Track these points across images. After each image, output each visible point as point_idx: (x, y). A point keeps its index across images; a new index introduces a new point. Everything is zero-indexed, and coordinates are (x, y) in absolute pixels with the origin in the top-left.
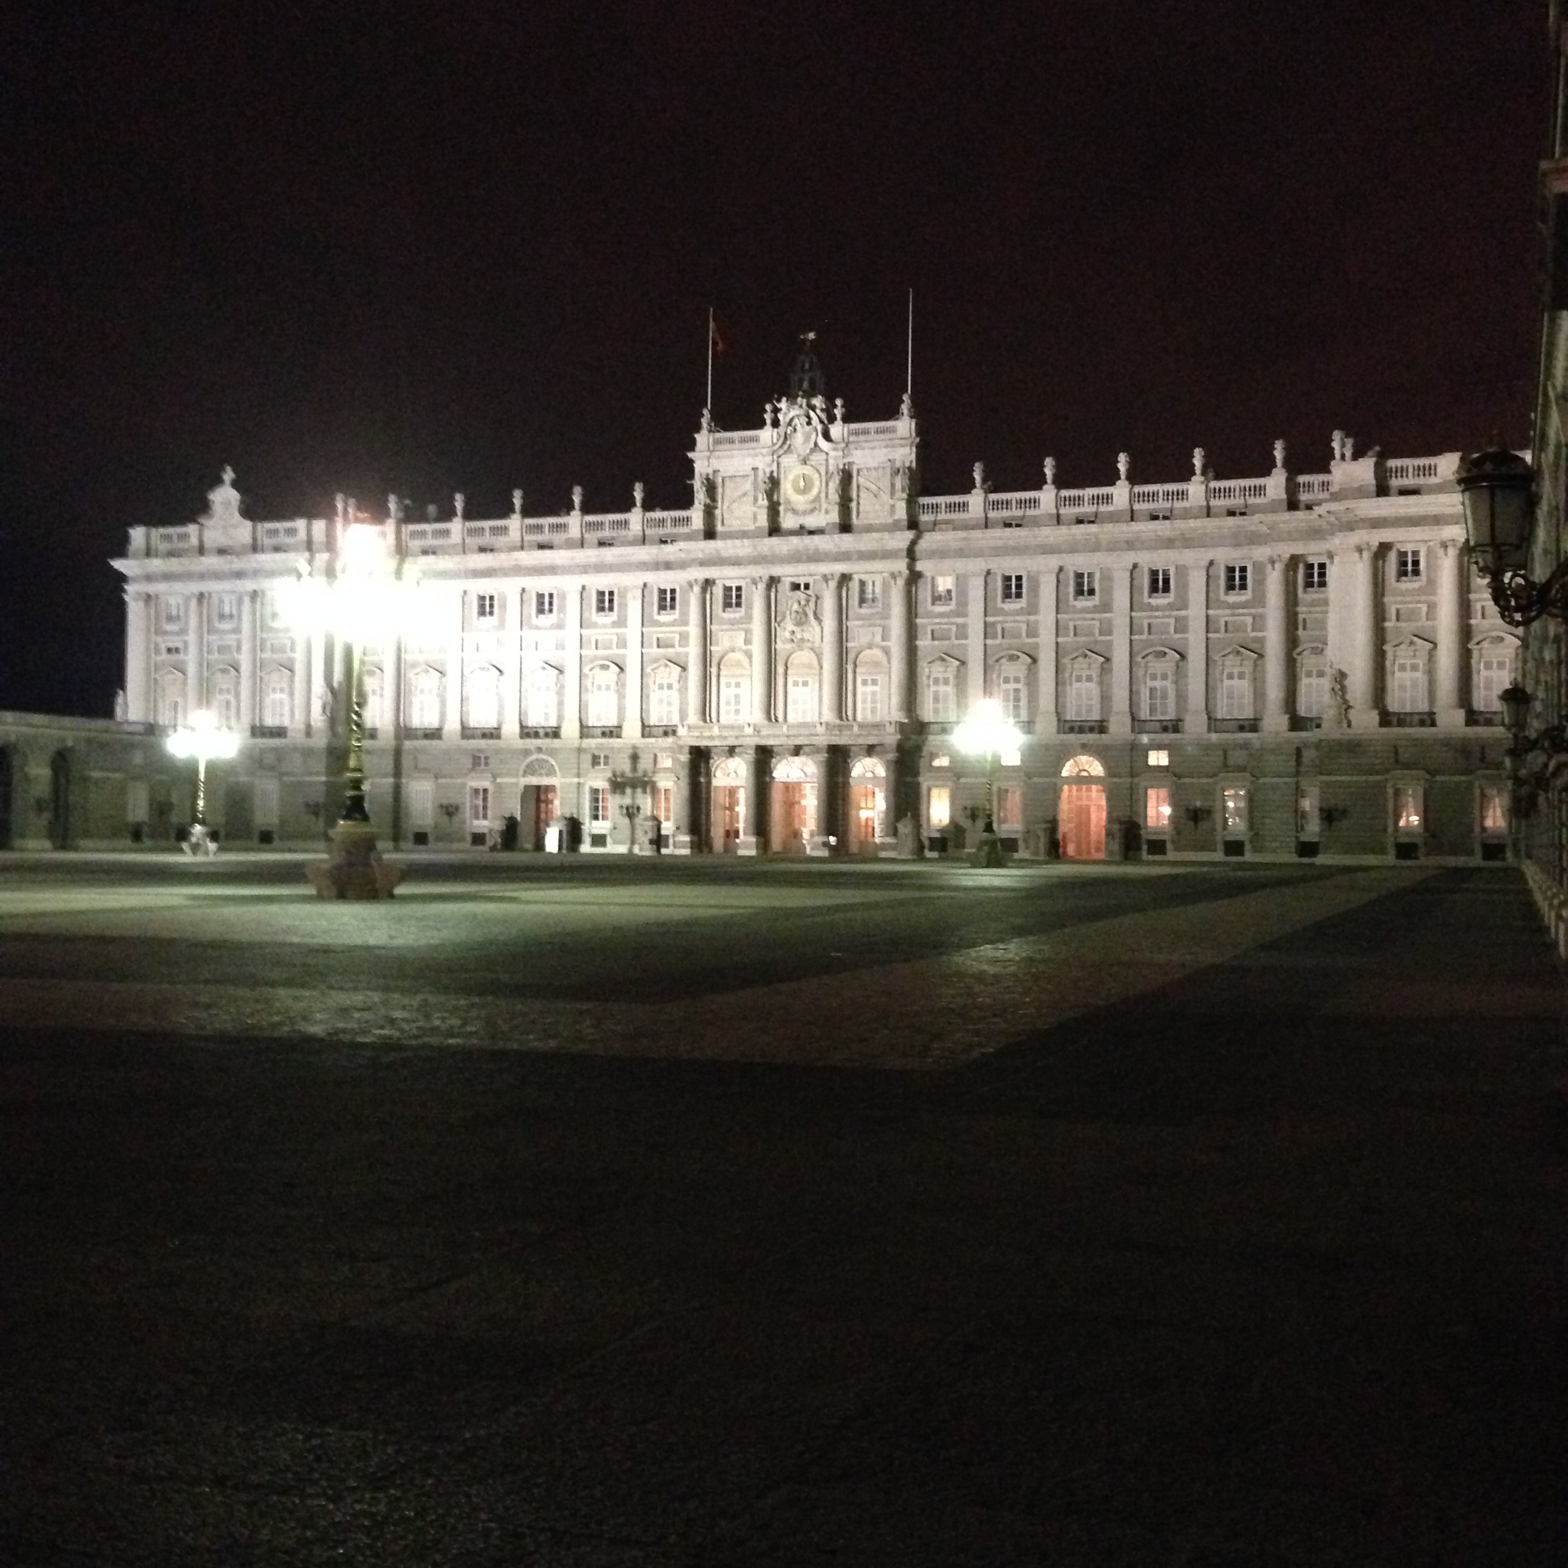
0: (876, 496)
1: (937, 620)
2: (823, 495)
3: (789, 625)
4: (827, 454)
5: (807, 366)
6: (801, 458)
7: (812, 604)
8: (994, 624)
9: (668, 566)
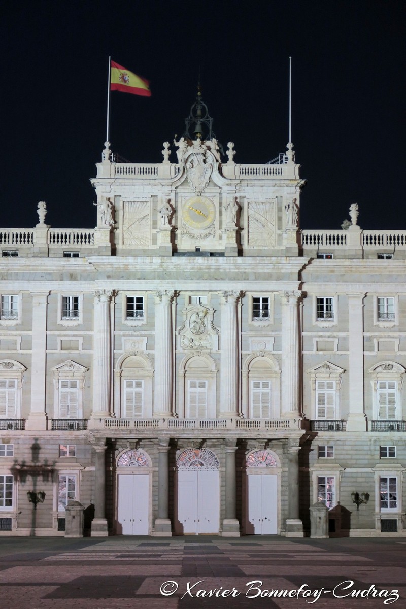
0: (264, 226)
1: (321, 334)
2: (217, 223)
3: (188, 333)
4: (220, 188)
5: (199, 112)
6: (198, 190)
7: (209, 317)
8: (370, 339)
9: (72, 277)
